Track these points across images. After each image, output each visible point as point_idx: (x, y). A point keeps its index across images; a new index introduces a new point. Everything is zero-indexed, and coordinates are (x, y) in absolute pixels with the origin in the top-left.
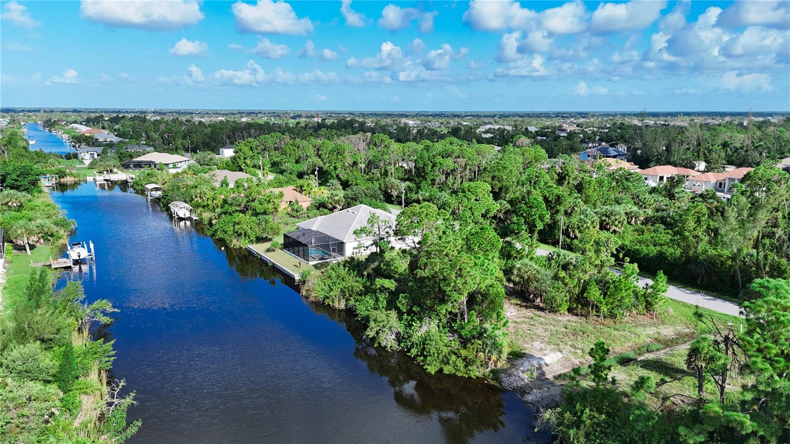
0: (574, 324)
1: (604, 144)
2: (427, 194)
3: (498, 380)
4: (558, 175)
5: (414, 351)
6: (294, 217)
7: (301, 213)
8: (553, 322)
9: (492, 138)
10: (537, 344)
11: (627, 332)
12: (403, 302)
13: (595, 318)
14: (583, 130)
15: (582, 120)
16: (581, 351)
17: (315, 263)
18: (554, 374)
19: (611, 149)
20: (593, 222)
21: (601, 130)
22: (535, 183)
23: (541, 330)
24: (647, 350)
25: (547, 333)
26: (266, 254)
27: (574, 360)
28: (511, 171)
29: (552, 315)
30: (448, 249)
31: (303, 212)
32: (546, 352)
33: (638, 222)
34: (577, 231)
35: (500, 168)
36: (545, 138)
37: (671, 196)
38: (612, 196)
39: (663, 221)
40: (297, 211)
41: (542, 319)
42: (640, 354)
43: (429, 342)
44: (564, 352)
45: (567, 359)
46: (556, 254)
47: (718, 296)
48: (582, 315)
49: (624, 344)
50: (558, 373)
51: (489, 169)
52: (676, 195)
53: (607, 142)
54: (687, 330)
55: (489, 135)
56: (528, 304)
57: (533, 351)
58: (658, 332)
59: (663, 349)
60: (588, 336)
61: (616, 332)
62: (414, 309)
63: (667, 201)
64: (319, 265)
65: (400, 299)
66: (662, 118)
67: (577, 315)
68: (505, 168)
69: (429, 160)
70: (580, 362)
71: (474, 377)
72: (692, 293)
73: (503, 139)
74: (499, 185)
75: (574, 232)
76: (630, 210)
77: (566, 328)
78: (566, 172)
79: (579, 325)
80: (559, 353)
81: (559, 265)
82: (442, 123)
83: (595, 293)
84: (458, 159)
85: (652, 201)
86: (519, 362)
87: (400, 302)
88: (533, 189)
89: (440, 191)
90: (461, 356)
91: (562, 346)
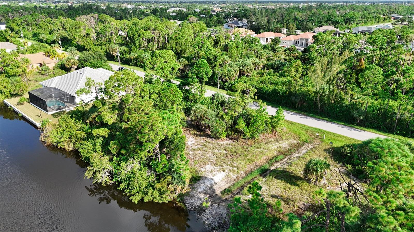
0: (230, 146)
1: (235, 19)
2: (136, 55)
3: (183, 202)
4: (214, 41)
5: (122, 186)
6: (43, 75)
7: (48, 71)
8: (217, 147)
9: (176, 16)
10: (209, 167)
11: (262, 149)
12: (113, 147)
13: (243, 140)
14: (224, 11)
15: (223, 5)
16: (237, 169)
17: (53, 113)
18: (221, 190)
19: (240, 22)
20: (235, 71)
21: (233, 11)
22: (201, 47)
23: (211, 154)
24: (276, 161)
25: (215, 156)
26: (17, 106)
27: (233, 176)
28: (187, 39)
29: (216, 141)
30: (144, 106)
31: (49, 71)
32: (214, 173)
33: (260, 68)
34: (227, 77)
35: (180, 37)
36: (204, 16)
37: (274, 50)
38: (244, 53)
39: (272, 67)
40: (45, 71)
41: (211, 145)
42: (272, 165)
43: (132, 178)
44: (226, 171)
45: (228, 176)
46: (216, 95)
47: (307, 115)
48: (235, 139)
49: (261, 158)
50: (223, 189)
51: (173, 38)
52: (277, 50)
53: (237, 18)
54: (295, 142)
55: (174, 14)
56: (202, 134)
57: (206, 173)
58: (280, 146)
59: (284, 158)
60: (240, 155)
61: (256, 150)
62: (122, 152)
63: (272, 53)
64: (57, 114)
65: (111, 145)
66: (262, 4)
67: (231, 139)
68: (183, 37)
69: (136, 32)
70: (236, 177)
71: (166, 202)
72: (294, 114)
73: (182, 17)
74: (180, 48)
75: (225, 78)
76: (255, 62)
77: (226, 150)
78: (218, 39)
79: (233, 147)
80: (223, 173)
81: (219, 102)
82: (147, 7)
83: (242, 125)
84: (155, 31)
85: (265, 54)
86: (197, 185)
87: (111, 147)
88: (200, 51)
89: (145, 53)
90: (156, 189)
91: (224, 166)
